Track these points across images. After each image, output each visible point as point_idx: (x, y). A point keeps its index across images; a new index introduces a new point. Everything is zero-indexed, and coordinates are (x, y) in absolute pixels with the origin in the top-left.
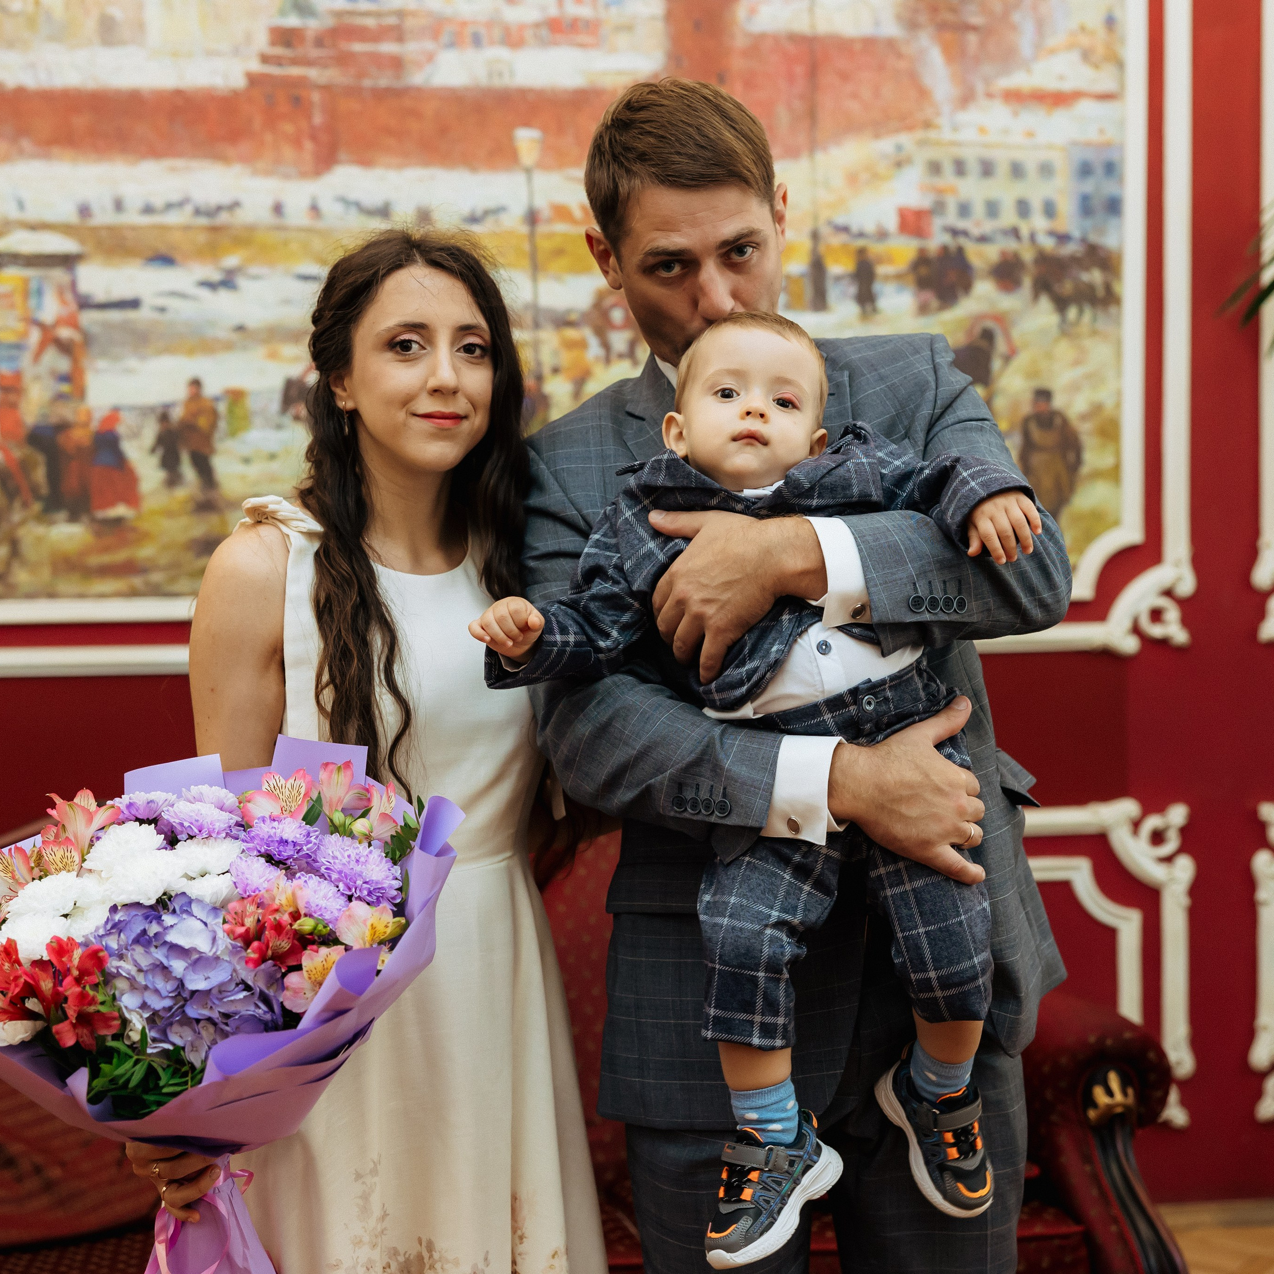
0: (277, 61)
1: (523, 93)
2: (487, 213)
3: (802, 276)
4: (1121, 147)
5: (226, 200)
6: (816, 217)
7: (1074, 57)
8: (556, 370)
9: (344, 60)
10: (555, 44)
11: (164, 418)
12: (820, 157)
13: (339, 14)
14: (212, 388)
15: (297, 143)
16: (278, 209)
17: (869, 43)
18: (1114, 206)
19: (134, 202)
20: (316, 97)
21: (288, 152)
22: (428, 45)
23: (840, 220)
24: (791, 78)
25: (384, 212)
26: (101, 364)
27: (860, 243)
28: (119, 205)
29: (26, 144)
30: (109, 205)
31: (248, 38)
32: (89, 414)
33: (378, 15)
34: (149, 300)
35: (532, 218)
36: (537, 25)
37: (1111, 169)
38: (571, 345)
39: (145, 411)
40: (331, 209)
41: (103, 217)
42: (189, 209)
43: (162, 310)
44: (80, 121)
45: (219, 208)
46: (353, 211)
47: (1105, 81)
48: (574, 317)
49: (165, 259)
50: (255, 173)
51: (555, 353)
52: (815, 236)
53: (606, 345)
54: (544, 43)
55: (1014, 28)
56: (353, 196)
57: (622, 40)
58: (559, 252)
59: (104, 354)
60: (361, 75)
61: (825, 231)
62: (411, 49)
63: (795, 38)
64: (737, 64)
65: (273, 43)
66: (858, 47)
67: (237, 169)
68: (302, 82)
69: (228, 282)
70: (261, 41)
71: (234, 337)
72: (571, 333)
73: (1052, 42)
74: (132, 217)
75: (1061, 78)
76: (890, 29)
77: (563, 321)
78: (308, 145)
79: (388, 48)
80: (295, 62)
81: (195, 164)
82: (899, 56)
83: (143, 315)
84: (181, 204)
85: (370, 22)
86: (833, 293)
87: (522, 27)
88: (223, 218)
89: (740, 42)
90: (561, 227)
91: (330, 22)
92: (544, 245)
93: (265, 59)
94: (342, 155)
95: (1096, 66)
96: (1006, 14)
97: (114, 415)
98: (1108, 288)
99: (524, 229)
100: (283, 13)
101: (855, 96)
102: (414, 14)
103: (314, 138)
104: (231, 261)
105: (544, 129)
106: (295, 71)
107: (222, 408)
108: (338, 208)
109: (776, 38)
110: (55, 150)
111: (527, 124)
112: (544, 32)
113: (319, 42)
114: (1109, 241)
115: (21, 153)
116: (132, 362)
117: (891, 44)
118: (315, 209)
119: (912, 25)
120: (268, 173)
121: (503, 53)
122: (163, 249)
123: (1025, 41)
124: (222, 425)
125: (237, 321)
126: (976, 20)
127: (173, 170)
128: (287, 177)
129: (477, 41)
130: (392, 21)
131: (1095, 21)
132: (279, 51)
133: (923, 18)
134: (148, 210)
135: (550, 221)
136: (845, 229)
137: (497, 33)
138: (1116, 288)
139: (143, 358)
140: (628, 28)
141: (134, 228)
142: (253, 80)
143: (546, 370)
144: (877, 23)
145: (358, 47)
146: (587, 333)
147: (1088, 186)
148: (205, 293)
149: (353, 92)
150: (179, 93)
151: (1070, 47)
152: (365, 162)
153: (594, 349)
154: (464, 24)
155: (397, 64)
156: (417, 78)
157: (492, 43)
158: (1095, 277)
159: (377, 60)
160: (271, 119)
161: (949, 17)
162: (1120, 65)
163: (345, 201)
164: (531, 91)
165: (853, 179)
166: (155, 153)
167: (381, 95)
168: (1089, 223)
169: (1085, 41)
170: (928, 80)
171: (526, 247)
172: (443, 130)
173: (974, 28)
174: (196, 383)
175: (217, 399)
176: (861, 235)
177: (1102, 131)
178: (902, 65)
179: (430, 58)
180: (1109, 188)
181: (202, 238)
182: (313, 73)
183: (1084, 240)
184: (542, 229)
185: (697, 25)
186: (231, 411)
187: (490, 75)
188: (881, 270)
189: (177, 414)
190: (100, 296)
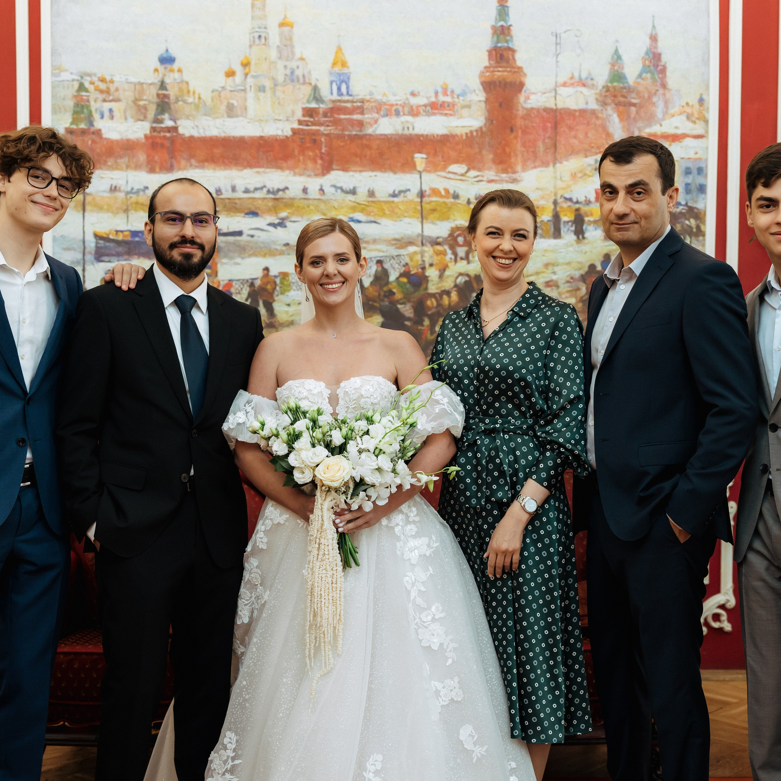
0: (306, 124)
1: (418, 136)
2: (400, 192)
3: (548, 221)
4: (706, 160)
5: (281, 187)
6: (556, 195)
7: (684, 117)
8: (431, 265)
9: (336, 123)
10: (434, 114)
11: (252, 285)
12: (558, 165)
13: (334, 101)
14: (273, 272)
15: (314, 161)
16: (305, 190)
17: (583, 112)
18: (702, 189)
19: (240, 188)
20: (323, 140)
21: (310, 165)
22: (376, 115)
23: (567, 196)
24: (545, 129)
25: (353, 192)
26: (224, 261)
27: (577, 206)
28: (234, 189)
29: (193, 161)
30: (230, 190)
31: (293, 113)
32: (219, 282)
33: (352, 102)
34: (246, 232)
35: (422, 194)
36: (425, 106)
37: (700, 171)
38: (438, 253)
39: (243, 282)
40: (328, 190)
41: (227, 194)
42: (265, 190)
43: (252, 236)
44: (217, 151)
45: (279, 190)
46: (339, 191)
47: (698, 129)
48: (440, 240)
49: (254, 214)
50: (295, 174)
51: (431, 257)
52: (555, 203)
53: (455, 254)
54: (428, 114)
55: (654, 104)
56: (339, 185)
57: (465, 112)
58: (434, 210)
59: (226, 256)
60: (343, 130)
61: (560, 200)
62: (367, 117)
63: (547, 110)
64: (519, 122)
65: (304, 116)
66: (577, 114)
67: (287, 172)
68: (317, 132)
69: (282, 224)
70: (299, 114)
71: (284, 248)
72: (439, 248)
73: (672, 111)
74: (240, 194)
75: (676, 128)
76: (593, 105)
77: (435, 242)
78: (319, 162)
79: (356, 117)
80: (314, 124)
81: (268, 170)
82: (597, 118)
83: (244, 238)
84: (262, 188)
85: (349, 105)
86: (563, 230)
87: (418, 106)
88: (281, 194)
89: (521, 112)
90: (434, 199)
91: (331, 106)
92: (426, 207)
93: (300, 122)
94: (334, 167)
95: (694, 122)
96: (650, 98)
97: (230, 283)
98: (698, 227)
99: (419, 200)
100: (308, 102)
101: (575, 137)
102: (368, 101)
103: (322, 158)
104: (283, 214)
105: (428, 154)
106: (314, 128)
107: (278, 281)
108: (333, 190)
109: (538, 110)
110: (206, 164)
111: (420, 152)
112: (429, 108)
113: (325, 115)
114: (700, 205)
115: (191, 165)
116: (238, 260)
117: (593, 112)
118: (322, 190)
119: (604, 104)
120: (301, 175)
121: (409, 118)
122: (253, 209)
123: (659, 111)
124: (278, 288)
125: (285, 242)
126: (634, 101)
127: (258, 172)
128: (309, 176)
129: (397, 113)
130: (359, 104)
131: (694, 100)
132: (307, 119)
133: (609, 101)
134: (247, 191)
135: (429, 196)
136: (570, 200)
137: (406, 110)
138: (702, 228)
139: (243, 258)
140: (469, 107)
141: (239, 199)
142: (295, 132)
143: (427, 266)
144: (587, 103)
145: (342, 117)
146: (446, 247)
147: (689, 179)
148: (271, 228)
149: (340, 137)
150: (261, 138)
151: (681, 114)
152: (345, 170)
153: (450, 255)
154: (392, 105)
155: (361, 124)
156: (370, 131)
157: (404, 114)
158: (693, 222)
159: (352, 122)
160: (303, 150)
161: (622, 99)
162: (706, 122)
163: (334, 186)
164: (422, 135)
165: (574, 176)
166: (250, 166)
167: (352, 138)
168: (689, 197)
169: (689, 110)
170: (611, 130)
171: (419, 208)
172: (381, 154)
173: (634, 105)
174: (267, 269)
175: (276, 277)
176: (577, 202)
177: (696, 153)
178: (599, 122)
179: (376, 121)
180: (700, 180)
181: (270, 204)
182: (322, 128)
183: (686, 204)
184: (425, 199)
185: (501, 105)
186: (282, 283)
187: (403, 128)
188: (586, 219)
189: (258, 283)
190: (225, 230)
